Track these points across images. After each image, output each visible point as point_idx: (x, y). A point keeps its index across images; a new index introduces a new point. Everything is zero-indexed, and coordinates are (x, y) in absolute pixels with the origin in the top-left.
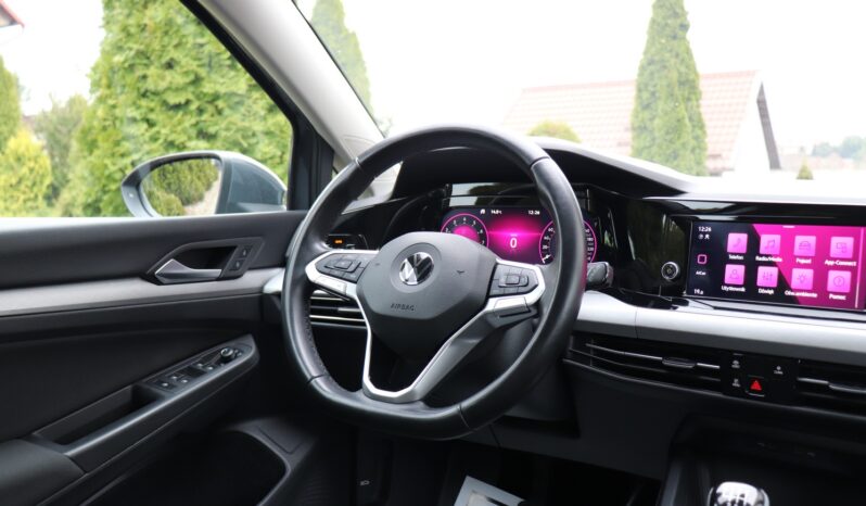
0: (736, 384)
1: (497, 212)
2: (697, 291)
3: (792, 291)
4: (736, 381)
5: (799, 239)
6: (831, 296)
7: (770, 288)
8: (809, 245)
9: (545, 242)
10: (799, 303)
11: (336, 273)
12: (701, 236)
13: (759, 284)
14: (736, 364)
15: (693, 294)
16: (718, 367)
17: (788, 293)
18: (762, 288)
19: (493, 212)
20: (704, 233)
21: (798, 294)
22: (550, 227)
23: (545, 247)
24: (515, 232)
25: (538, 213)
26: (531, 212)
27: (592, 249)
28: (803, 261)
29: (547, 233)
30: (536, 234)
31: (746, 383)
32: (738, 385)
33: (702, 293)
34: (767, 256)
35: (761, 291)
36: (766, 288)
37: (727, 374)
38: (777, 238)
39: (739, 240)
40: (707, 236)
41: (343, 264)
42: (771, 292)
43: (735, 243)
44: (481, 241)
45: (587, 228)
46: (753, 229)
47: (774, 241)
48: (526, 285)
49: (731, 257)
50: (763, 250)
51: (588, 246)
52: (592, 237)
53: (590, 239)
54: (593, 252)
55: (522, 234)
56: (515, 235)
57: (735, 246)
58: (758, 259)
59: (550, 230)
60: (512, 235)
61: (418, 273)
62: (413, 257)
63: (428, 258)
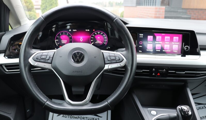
0: (154, 74)
1: (75, 30)
2: (140, 51)
3: (164, 50)
4: (154, 73)
5: (166, 37)
6: (174, 51)
7: (159, 50)
8: (168, 39)
9: (92, 39)
10: (166, 53)
11: (42, 61)
12: (140, 37)
13: (156, 49)
14: (154, 70)
15: (139, 52)
16: (149, 71)
17: (164, 51)
18: (157, 50)
19: (74, 30)
20: (141, 36)
21: (166, 51)
22: (93, 34)
23: (92, 40)
24: (81, 36)
25: (89, 30)
26: (86, 30)
27: (106, 40)
28: (167, 43)
29: (92, 36)
30: (88, 37)
31: (156, 74)
32: (154, 75)
33: (141, 51)
34: (158, 42)
36: (158, 50)
37: (151, 72)
38: (160, 37)
39: (151, 38)
40: (142, 37)
41: (43, 57)
42: (159, 51)
43: (150, 38)
44: (70, 39)
45: (104, 34)
46: (154, 34)
47: (160, 38)
48: (119, 60)
49: (149, 42)
50: (157, 40)
51: (105, 40)
52: (106, 37)
53: (105, 38)
54: (106, 41)
55: (84, 37)
56: (82, 37)
57: (150, 39)
58: (156, 42)
59: (93, 35)
60: (81, 37)
61: (80, 59)
62: (75, 53)
63: (81, 53)
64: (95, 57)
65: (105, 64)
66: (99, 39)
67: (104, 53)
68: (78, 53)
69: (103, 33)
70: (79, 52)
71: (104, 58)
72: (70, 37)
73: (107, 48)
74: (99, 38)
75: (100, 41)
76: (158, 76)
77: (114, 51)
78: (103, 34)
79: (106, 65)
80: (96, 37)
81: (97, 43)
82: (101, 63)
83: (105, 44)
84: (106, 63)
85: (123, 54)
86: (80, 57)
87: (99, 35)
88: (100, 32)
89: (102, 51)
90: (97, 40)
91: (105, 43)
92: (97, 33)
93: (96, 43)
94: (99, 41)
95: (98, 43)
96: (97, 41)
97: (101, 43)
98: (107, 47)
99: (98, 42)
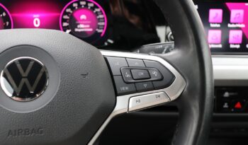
0: (226, 106)
4: (226, 104)
7: (237, 44)
13: (231, 41)
14: (226, 94)
18: (232, 44)
22: (68, 8)
24: (36, 13)
27: (103, 24)
29: (65, 13)
30: (55, 14)
31: (232, 105)
34: (235, 24)
35: (232, 46)
36: (235, 44)
37: (220, 101)
38: (241, 12)
39: (217, 14)
42: (238, 46)
43: (215, 15)
44: (5, 22)
45: (98, 7)
46: (226, 6)
47: (239, 14)
48: (162, 79)
49: (212, 25)
50: (232, 19)
51: (99, 22)
52: (102, 14)
53: (101, 16)
54: (104, 26)
55: (44, 15)
56: (38, 16)
57: (214, 18)
58: (229, 25)
59: (68, 10)
60: (35, 16)
61: (32, 84)
62: (14, 63)
63: (36, 63)
64: (84, 75)
65: (117, 95)
66: (83, 20)
67: (108, 59)
68: (24, 63)
69: (95, 5)
70: (29, 61)
71: (112, 76)
72: (4, 14)
73: (106, 44)
74: (83, 17)
75: (88, 26)
76: (237, 110)
77: (131, 51)
78: (95, 7)
79: (119, 98)
80: (75, 15)
81: (80, 30)
82: (104, 92)
83: (101, 33)
84: (118, 93)
85: (169, 59)
86: (32, 78)
87: (84, 11)
88: (87, 2)
89: (105, 53)
90: (79, 24)
91: (99, 31)
92: (79, 6)
93: (76, 30)
94: (85, 24)
95: (82, 30)
96: (78, 26)
97: (91, 30)
98: (106, 41)
99: (82, 27)
